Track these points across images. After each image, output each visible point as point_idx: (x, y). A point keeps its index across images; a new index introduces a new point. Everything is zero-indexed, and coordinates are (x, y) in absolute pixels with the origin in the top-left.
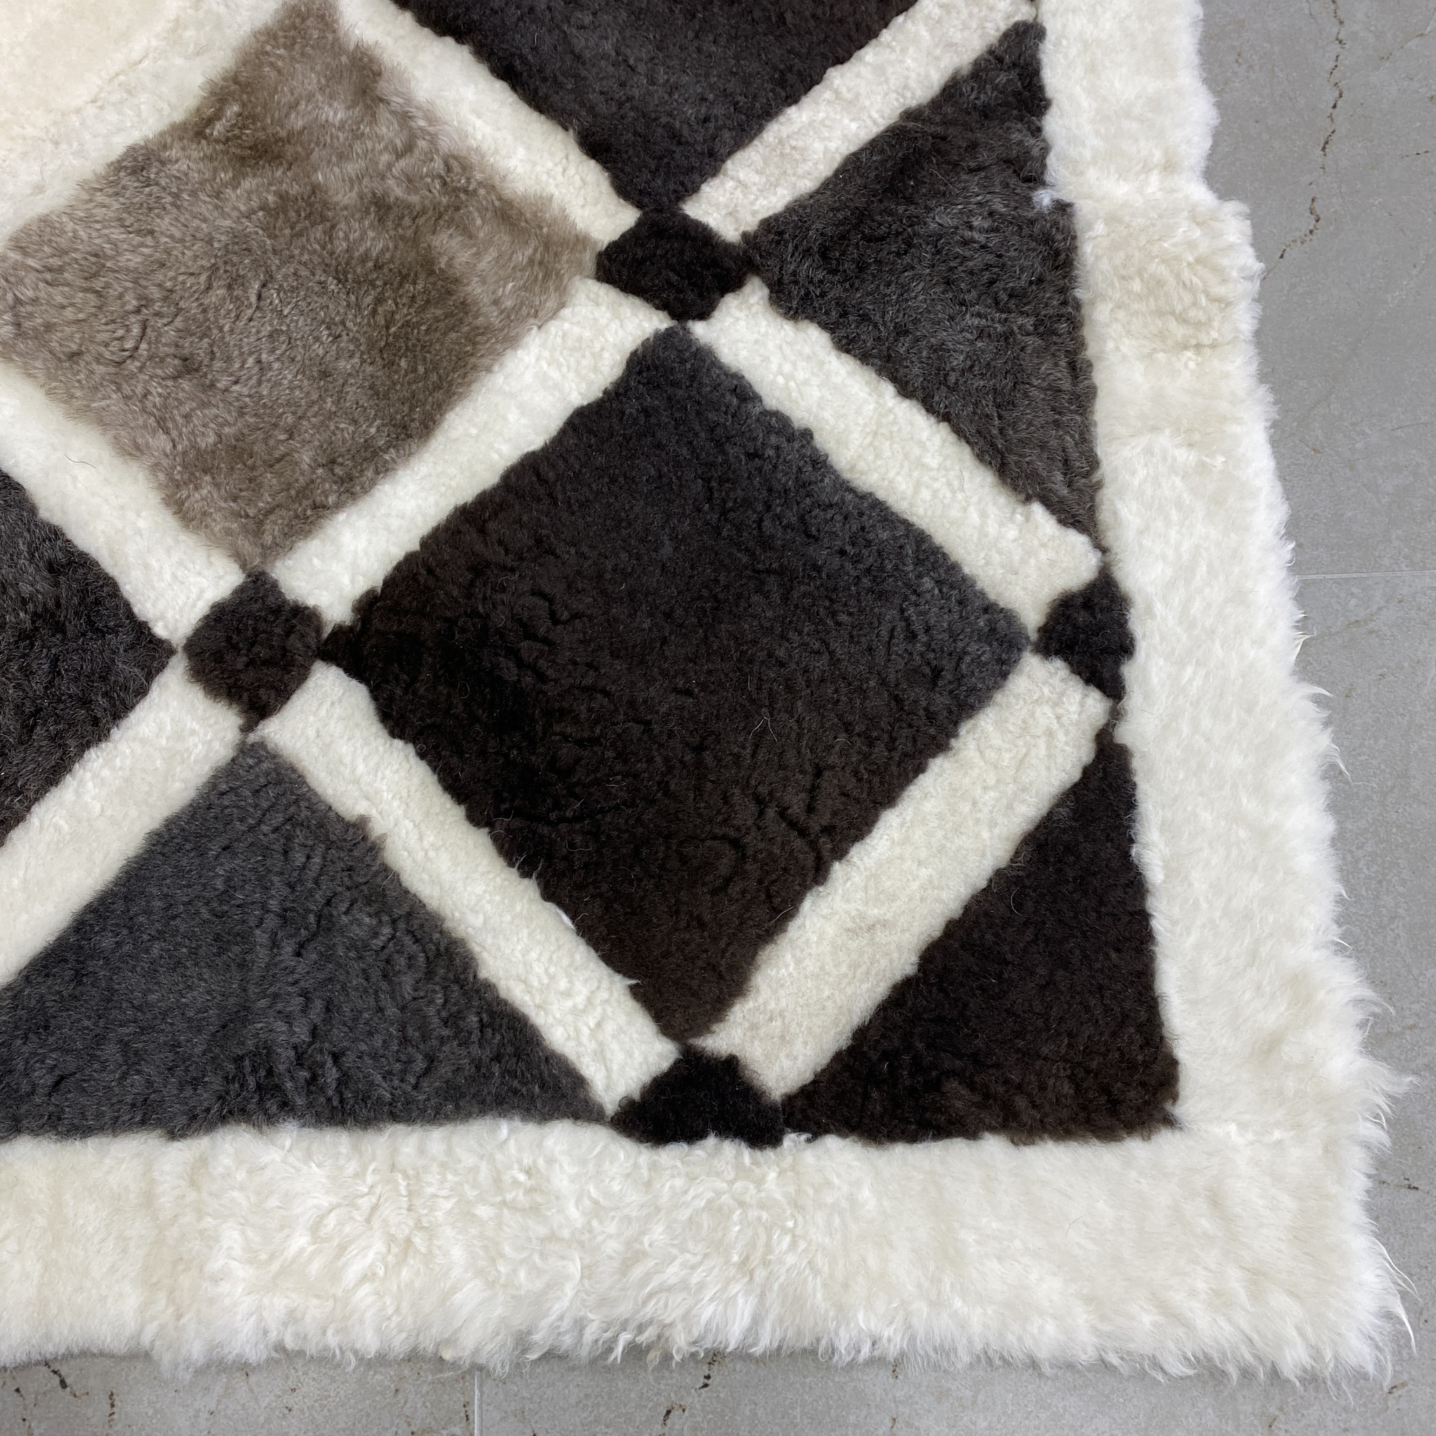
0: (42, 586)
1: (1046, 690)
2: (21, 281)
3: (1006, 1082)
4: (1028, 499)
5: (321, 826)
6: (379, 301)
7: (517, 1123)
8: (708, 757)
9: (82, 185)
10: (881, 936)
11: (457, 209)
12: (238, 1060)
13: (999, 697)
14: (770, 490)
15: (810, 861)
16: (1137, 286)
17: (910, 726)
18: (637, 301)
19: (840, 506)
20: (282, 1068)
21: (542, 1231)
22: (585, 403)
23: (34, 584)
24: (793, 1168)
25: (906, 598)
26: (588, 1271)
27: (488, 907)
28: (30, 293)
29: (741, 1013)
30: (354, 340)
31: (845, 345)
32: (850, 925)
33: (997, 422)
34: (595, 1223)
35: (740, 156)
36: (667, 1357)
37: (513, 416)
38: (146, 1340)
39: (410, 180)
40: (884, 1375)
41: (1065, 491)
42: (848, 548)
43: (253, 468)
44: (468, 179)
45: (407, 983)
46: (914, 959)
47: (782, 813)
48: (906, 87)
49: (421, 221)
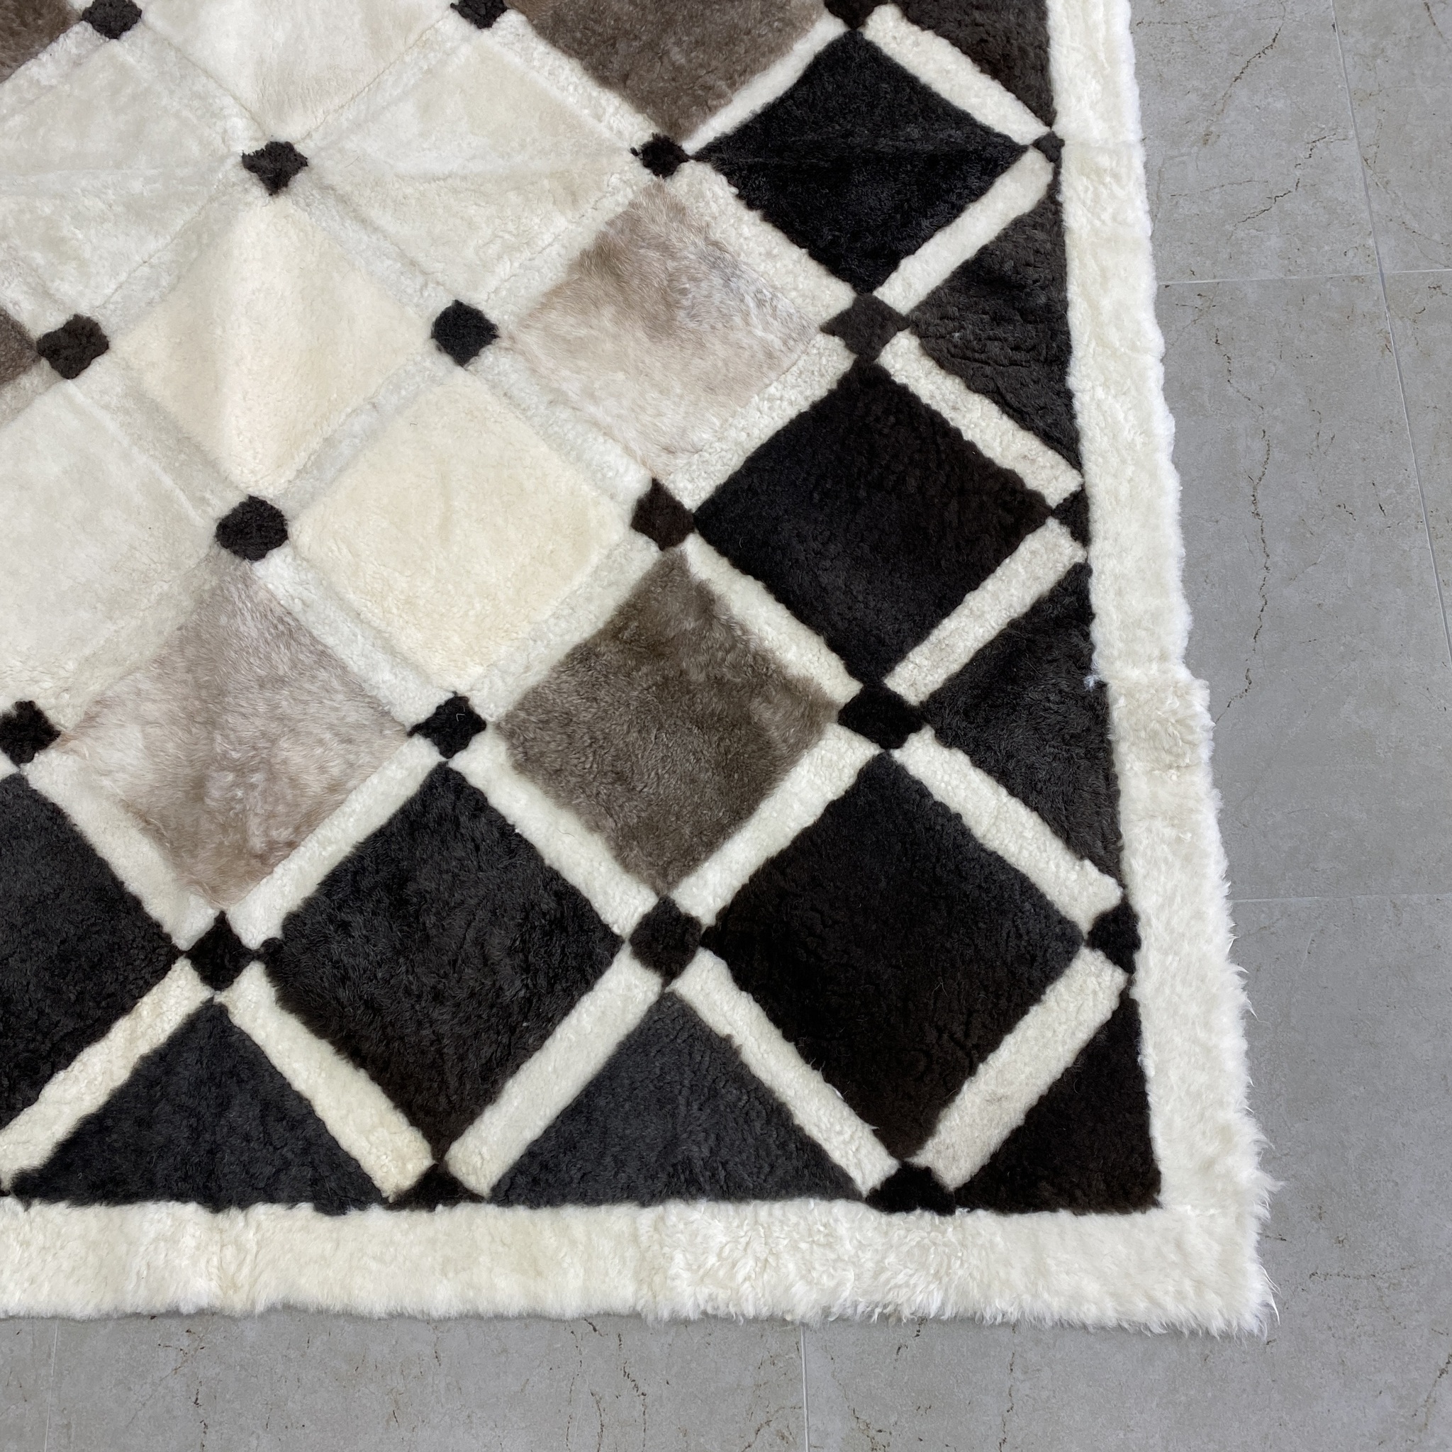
0: (553, 905)
1: (1093, 968)
2: (527, 729)
3: (1071, 1182)
4: (1082, 858)
5: (708, 1039)
6: (721, 739)
7: (818, 1201)
8: (911, 1005)
9: (553, 669)
10: (1005, 1104)
11: (762, 687)
12: (674, 1166)
13: (1067, 972)
14: (939, 849)
15: (967, 1063)
16: (1143, 734)
17: (1019, 988)
18: (862, 738)
19: (978, 860)
20: (698, 1170)
21: (832, 1256)
22: (835, 798)
23: (548, 903)
24: (961, 1226)
25: (1016, 915)
26: (858, 1277)
27: (797, 1086)
28: (532, 735)
29: (931, 1145)
30: (708, 761)
31: (978, 763)
32: (988, 1098)
33: (1064, 812)
34: (860, 1253)
35: (917, 649)
36: (900, 1320)
37: (796, 806)
38: (639, 1308)
39: (735, 667)
40: (1009, 1331)
41: (1102, 853)
42: (983, 885)
43: (658, 837)
44: (767, 668)
45: (758, 1125)
46: (1023, 1116)
47: (951, 1036)
48: (1011, 606)
49: (742, 692)
